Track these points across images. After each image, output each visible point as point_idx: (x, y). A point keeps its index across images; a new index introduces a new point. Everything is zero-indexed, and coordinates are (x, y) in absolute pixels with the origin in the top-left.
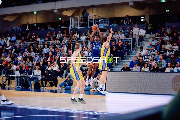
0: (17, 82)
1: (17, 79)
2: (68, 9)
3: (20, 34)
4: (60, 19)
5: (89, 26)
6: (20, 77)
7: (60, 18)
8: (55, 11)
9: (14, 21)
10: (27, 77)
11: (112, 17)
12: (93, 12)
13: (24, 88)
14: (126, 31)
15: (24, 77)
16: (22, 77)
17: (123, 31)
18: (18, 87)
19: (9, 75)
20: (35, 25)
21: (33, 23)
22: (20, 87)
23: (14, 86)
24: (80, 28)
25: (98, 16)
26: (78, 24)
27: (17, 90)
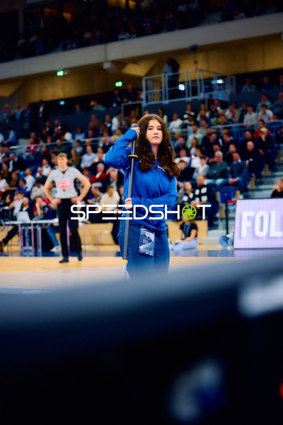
0: (24, 238)
1: (24, 230)
2: (136, 60)
3: (26, 125)
4: (119, 84)
5: (189, 96)
6: (30, 225)
7: (118, 81)
8: (106, 66)
9: (12, 96)
10: (46, 224)
11: (242, 71)
12: (196, 62)
13: (40, 250)
14: (276, 103)
15: (40, 225)
16: (35, 225)
17: (268, 103)
18: (25, 248)
19: (5, 221)
20: (62, 103)
21: (56, 98)
22: (31, 248)
23: (18, 248)
24: (166, 102)
25: (208, 71)
26: (161, 92)
27: (25, 256)
